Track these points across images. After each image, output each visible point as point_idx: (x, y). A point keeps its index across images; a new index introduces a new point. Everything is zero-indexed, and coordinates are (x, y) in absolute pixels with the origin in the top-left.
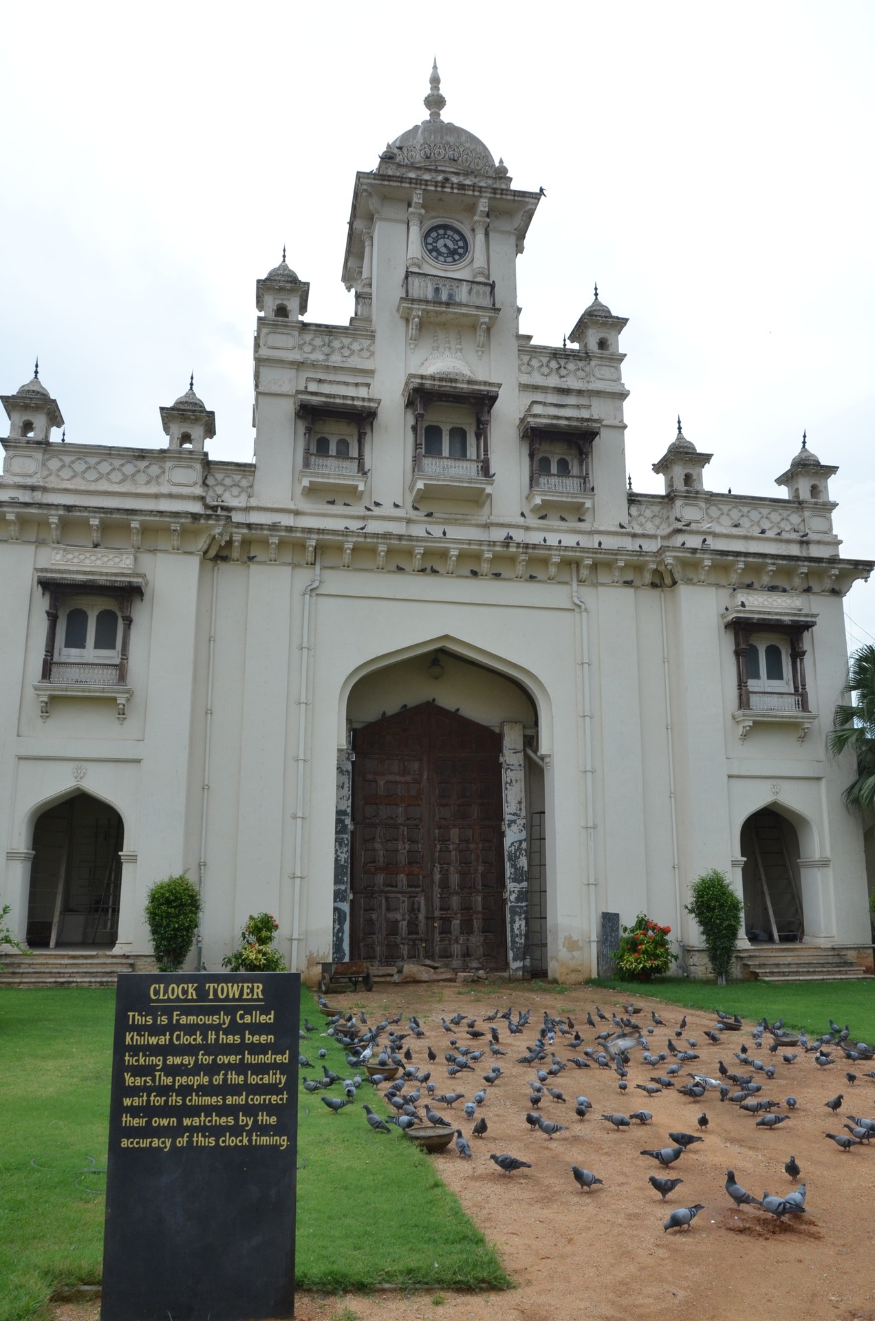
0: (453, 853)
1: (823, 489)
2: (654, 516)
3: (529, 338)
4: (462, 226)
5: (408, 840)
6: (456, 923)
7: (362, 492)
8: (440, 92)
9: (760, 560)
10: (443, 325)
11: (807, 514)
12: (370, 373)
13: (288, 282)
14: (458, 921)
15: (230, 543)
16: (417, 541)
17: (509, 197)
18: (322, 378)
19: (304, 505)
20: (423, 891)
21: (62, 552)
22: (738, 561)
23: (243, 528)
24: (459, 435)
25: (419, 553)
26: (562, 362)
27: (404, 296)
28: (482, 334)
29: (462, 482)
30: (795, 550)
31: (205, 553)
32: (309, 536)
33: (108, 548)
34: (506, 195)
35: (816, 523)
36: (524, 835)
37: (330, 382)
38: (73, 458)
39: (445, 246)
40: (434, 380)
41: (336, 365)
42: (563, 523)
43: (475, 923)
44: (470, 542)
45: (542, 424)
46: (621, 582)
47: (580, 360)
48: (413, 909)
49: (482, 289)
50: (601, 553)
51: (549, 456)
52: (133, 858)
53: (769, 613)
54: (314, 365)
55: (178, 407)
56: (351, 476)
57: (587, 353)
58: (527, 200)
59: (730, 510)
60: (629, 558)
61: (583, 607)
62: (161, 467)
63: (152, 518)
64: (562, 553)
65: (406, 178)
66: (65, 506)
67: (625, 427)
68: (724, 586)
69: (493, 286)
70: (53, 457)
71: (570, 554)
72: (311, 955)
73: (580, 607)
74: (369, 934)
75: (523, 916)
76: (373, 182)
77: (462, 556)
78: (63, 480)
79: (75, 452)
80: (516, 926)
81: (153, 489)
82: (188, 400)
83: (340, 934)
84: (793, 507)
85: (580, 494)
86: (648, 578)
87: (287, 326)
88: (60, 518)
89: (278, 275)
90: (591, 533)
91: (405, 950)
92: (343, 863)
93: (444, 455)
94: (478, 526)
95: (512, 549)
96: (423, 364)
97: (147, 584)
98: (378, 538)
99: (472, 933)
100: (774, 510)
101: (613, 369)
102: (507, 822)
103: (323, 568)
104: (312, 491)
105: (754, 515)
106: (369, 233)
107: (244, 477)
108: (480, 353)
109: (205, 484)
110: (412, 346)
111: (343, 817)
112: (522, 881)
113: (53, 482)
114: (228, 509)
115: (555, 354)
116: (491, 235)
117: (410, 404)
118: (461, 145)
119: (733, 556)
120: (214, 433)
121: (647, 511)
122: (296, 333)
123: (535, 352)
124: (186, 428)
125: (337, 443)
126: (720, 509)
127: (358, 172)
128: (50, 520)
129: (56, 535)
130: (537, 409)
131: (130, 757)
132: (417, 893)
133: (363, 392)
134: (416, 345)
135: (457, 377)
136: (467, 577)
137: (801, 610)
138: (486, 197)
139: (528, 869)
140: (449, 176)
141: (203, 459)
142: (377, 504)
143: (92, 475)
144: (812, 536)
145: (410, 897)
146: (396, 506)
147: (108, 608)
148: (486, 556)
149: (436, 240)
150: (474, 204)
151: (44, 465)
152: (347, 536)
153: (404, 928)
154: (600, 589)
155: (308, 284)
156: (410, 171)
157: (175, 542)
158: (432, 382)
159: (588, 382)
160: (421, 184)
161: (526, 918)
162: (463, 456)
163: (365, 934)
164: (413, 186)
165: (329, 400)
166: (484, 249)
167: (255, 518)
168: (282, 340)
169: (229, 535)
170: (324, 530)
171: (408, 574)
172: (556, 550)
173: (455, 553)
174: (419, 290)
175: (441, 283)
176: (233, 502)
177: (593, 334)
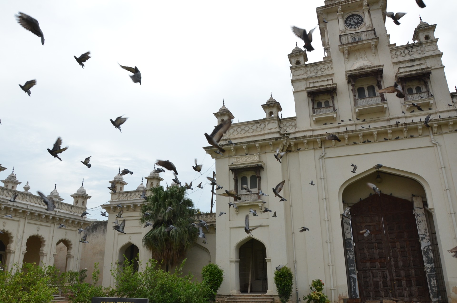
0: (398, 253)
3: (395, 44)
4: (360, 13)
5: (378, 248)
6: (404, 282)
7: (336, 118)
10: (358, 50)
12: (332, 75)
13: (298, 52)
14: (405, 281)
15: (290, 146)
16: (359, 131)
18: (314, 81)
19: (315, 127)
20: (387, 269)
21: (236, 158)
23: (294, 139)
24: (371, 89)
25: (361, 136)
26: (410, 50)
27: (340, 44)
28: (374, 49)
29: (374, 105)
31: (282, 150)
32: (317, 137)
33: (250, 155)
36: (429, 243)
37: (318, 82)
38: (237, 128)
39: (354, 22)
40: (356, 71)
41: (320, 75)
43: (412, 282)
44: (381, 128)
45: (404, 75)
46: (454, 131)
47: (418, 46)
48: (384, 277)
49: (370, 32)
50: (441, 120)
51: (411, 87)
52: (270, 260)
54: (312, 78)
55: (267, 103)
56: (330, 113)
57: (420, 43)
60: (455, 120)
61: (437, 144)
62: (264, 125)
63: (262, 142)
64: (422, 124)
65: (334, 4)
66: (236, 143)
67: (444, 67)
69: (374, 30)
70: (233, 128)
72: (340, 295)
73: (436, 144)
74: (367, 287)
75: (435, 278)
76: (322, 9)
77: (379, 134)
78: (235, 135)
79: (237, 126)
80: (432, 283)
81: (262, 132)
82: (270, 100)
83: (355, 287)
85: (427, 99)
87: (300, 67)
88: (234, 147)
89: (295, 51)
90: (436, 113)
91: (383, 293)
92: (352, 259)
93: (366, 97)
94: (384, 121)
95: (400, 127)
96: (352, 66)
97: (264, 164)
98: (343, 133)
99: (412, 286)
101: (433, 46)
102: (421, 238)
103: (325, 148)
104: (317, 121)
106: (325, 27)
107: (293, 122)
108: (374, 56)
109: (280, 127)
110: (347, 61)
111: (350, 241)
112: (432, 263)
113: (232, 137)
114: (289, 134)
115: (406, 47)
116: (371, 12)
117: (349, 82)
120: (282, 109)
122: (304, 69)
123: (397, 49)
124: (271, 110)
125: (325, 103)
127: (316, 8)
128: (231, 149)
129: (234, 153)
130: (402, 70)
131: (265, 224)
132: (385, 270)
133: (330, 82)
134: (348, 60)
135: (365, 67)
136: (383, 141)
139: (434, 257)
141: (277, 119)
142: (342, 121)
143: (243, 132)
145: (382, 271)
146: (350, 120)
147: (253, 174)
148: (389, 131)
149: (350, 21)
150: (362, 4)
153: (381, 284)
154: (444, 135)
156: (336, 1)
157: (271, 149)
158: (355, 72)
159: (423, 54)
160: (340, 4)
161: (436, 279)
162: (374, 95)
163: (365, 287)
164: (337, 5)
165: (318, 88)
166: (369, 18)
167: (298, 135)
168: (298, 72)
169: (289, 143)
170: (322, 134)
171: (359, 144)
172: (420, 123)
173: (376, 133)
174: (346, 40)
175: (354, 35)
176: (289, 131)
177: (422, 35)
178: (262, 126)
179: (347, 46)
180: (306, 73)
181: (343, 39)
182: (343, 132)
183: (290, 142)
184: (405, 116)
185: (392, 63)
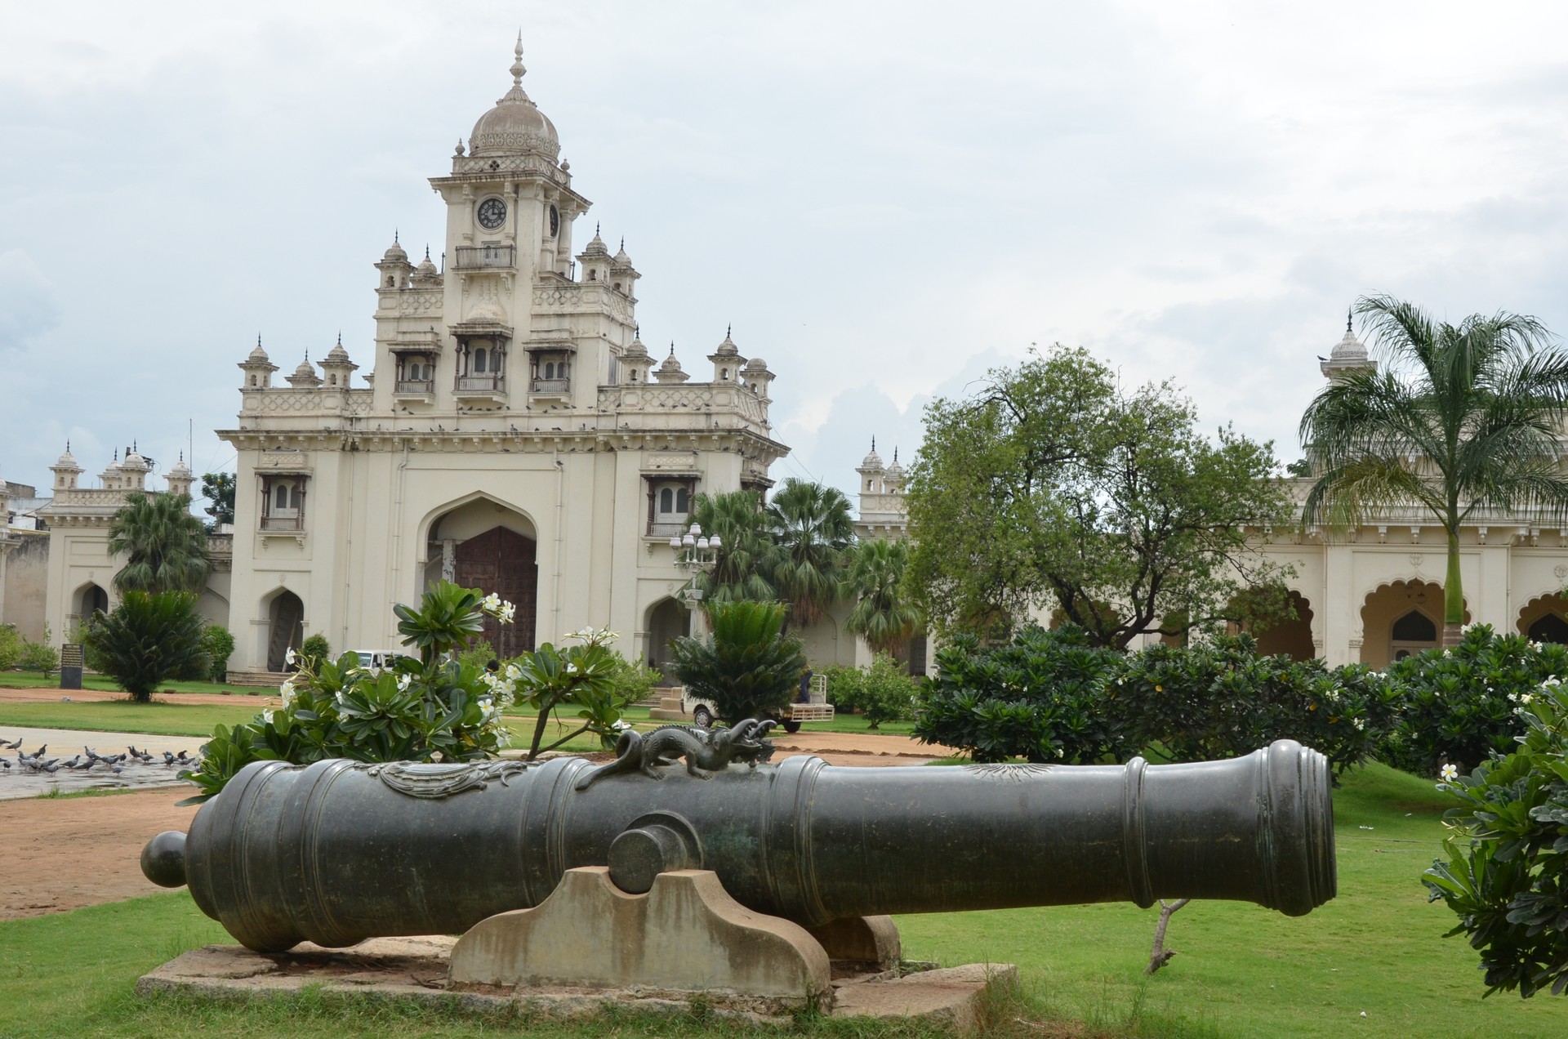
2: (616, 400)
7: (428, 403)
8: (523, 60)
9: (662, 433)
10: (487, 277)
13: (396, 254)
15: (354, 443)
17: (523, 178)
18: (406, 330)
21: (268, 456)
22: (646, 435)
23: (358, 434)
25: (457, 440)
27: (455, 265)
28: (507, 282)
29: (479, 395)
32: (394, 436)
33: (289, 453)
37: (410, 333)
38: (276, 397)
39: (492, 215)
46: (582, 450)
47: (575, 290)
52: (308, 625)
54: (407, 318)
55: (332, 356)
57: (577, 285)
59: (660, 394)
61: (560, 467)
62: (320, 398)
63: (308, 434)
64: (539, 436)
69: (511, 248)
70: (266, 396)
71: (545, 436)
73: (557, 468)
76: (438, 183)
77: (481, 441)
78: (271, 410)
79: (276, 392)
81: (315, 412)
86: (600, 447)
87: (392, 292)
88: (266, 437)
90: (570, 417)
95: (509, 436)
96: (472, 307)
97: (312, 472)
100: (692, 391)
103: (409, 452)
107: (367, 397)
108: (508, 295)
109: (347, 403)
110: (466, 296)
115: (557, 288)
116: (520, 203)
117: (460, 344)
119: (642, 432)
121: (611, 396)
122: (398, 296)
123: (544, 288)
124: (333, 371)
126: (652, 394)
128: (262, 438)
129: (264, 447)
131: (306, 569)
133: (432, 337)
134: (469, 294)
136: (488, 454)
137: (691, 466)
138: (508, 181)
140: (496, 159)
141: (345, 389)
147: (295, 486)
149: (487, 211)
151: (265, 402)
152: (415, 433)
154: (571, 455)
157: (325, 446)
159: (576, 307)
160: (466, 179)
164: (462, 182)
166: (514, 215)
167: (372, 424)
168: (390, 302)
170: (401, 432)
176: (362, 414)
178: (317, 399)
179: (466, 271)
180: (400, 305)
181: (461, 257)
184: (528, 414)
185: (531, 316)
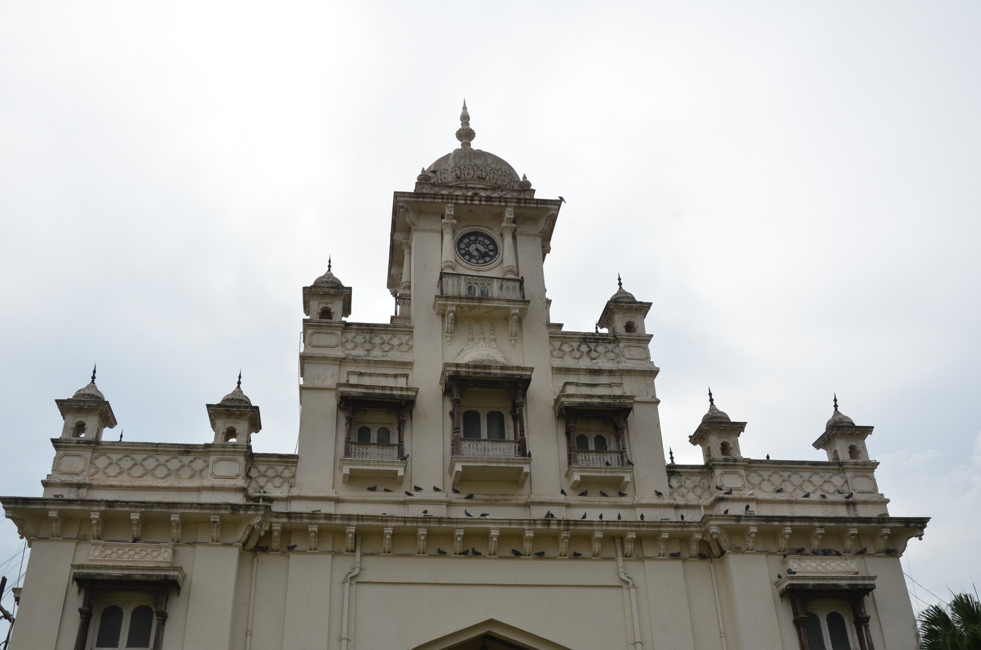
1: (862, 450)
2: (695, 486)
3: (560, 325)
4: (492, 232)
7: (402, 477)
8: (470, 126)
9: (807, 524)
10: (478, 319)
11: (849, 475)
12: (409, 364)
13: (331, 287)
15: (269, 533)
16: (457, 523)
17: (532, 205)
18: (363, 371)
19: (344, 493)
21: (101, 547)
22: (784, 526)
23: (283, 517)
24: (496, 419)
25: (459, 535)
26: (592, 346)
27: (439, 294)
28: (514, 324)
29: (500, 462)
30: (842, 512)
31: (245, 544)
32: (348, 522)
33: (148, 542)
34: (530, 203)
35: (858, 484)
37: (370, 375)
38: (120, 456)
39: (477, 250)
40: (469, 368)
41: (376, 359)
42: (604, 499)
44: (510, 522)
45: (575, 403)
46: (667, 555)
47: (609, 343)
49: (511, 284)
50: (643, 526)
51: (586, 433)
53: (824, 578)
54: (356, 360)
55: (225, 404)
56: (390, 462)
57: (615, 336)
58: (549, 206)
59: (770, 476)
60: (672, 529)
61: (631, 583)
62: (205, 461)
63: (192, 511)
64: (604, 528)
65: (438, 195)
66: (107, 501)
67: (658, 402)
68: (774, 553)
69: (521, 281)
70: (102, 455)
71: (612, 528)
73: (627, 583)
76: (409, 199)
77: (504, 536)
78: (109, 477)
79: (122, 449)
81: (196, 483)
82: (234, 397)
84: (833, 469)
85: (618, 468)
86: (695, 549)
87: (330, 326)
88: (102, 512)
89: (323, 282)
90: (633, 507)
93: (482, 438)
94: (518, 505)
95: (554, 527)
96: (460, 354)
97: (184, 578)
98: (417, 522)
100: (816, 473)
101: (641, 350)
103: (364, 555)
104: (353, 479)
105: (796, 479)
106: (407, 243)
107: (287, 467)
108: (513, 342)
109: (248, 476)
110: (449, 339)
113: (99, 479)
114: (271, 500)
115: (584, 339)
116: (518, 238)
117: (447, 392)
118: (488, 165)
119: (778, 521)
120: (260, 428)
121: (688, 481)
122: (339, 333)
123: (565, 338)
124: (231, 423)
125: (378, 432)
126: (760, 475)
127: (395, 192)
128: (92, 516)
129: (97, 531)
130: (571, 390)
133: (401, 382)
134: (452, 338)
135: (491, 364)
136: (509, 558)
137: (857, 573)
138: (511, 206)
140: (478, 191)
141: (246, 452)
142: (417, 489)
143: (137, 471)
144: (857, 497)
146: (436, 489)
147: (144, 604)
148: (527, 535)
149: (468, 245)
150: (501, 213)
151: (92, 463)
152: (386, 521)
154: (647, 563)
155: (350, 289)
156: (443, 189)
157: (215, 534)
158: (467, 370)
159: (618, 362)
160: (452, 199)
162: (502, 438)
164: (445, 201)
165: (368, 391)
166: (512, 250)
167: (296, 507)
168: (323, 339)
169: (268, 524)
170: (363, 516)
171: (451, 557)
172: (598, 525)
173: (496, 534)
174: (453, 288)
175: (475, 281)
176: (273, 492)
177: (620, 318)
178: (199, 464)
179: (455, 303)
180: (343, 345)
181: (447, 284)
182: (415, 519)
183: (271, 524)
184: (566, 502)
185: (550, 368)
